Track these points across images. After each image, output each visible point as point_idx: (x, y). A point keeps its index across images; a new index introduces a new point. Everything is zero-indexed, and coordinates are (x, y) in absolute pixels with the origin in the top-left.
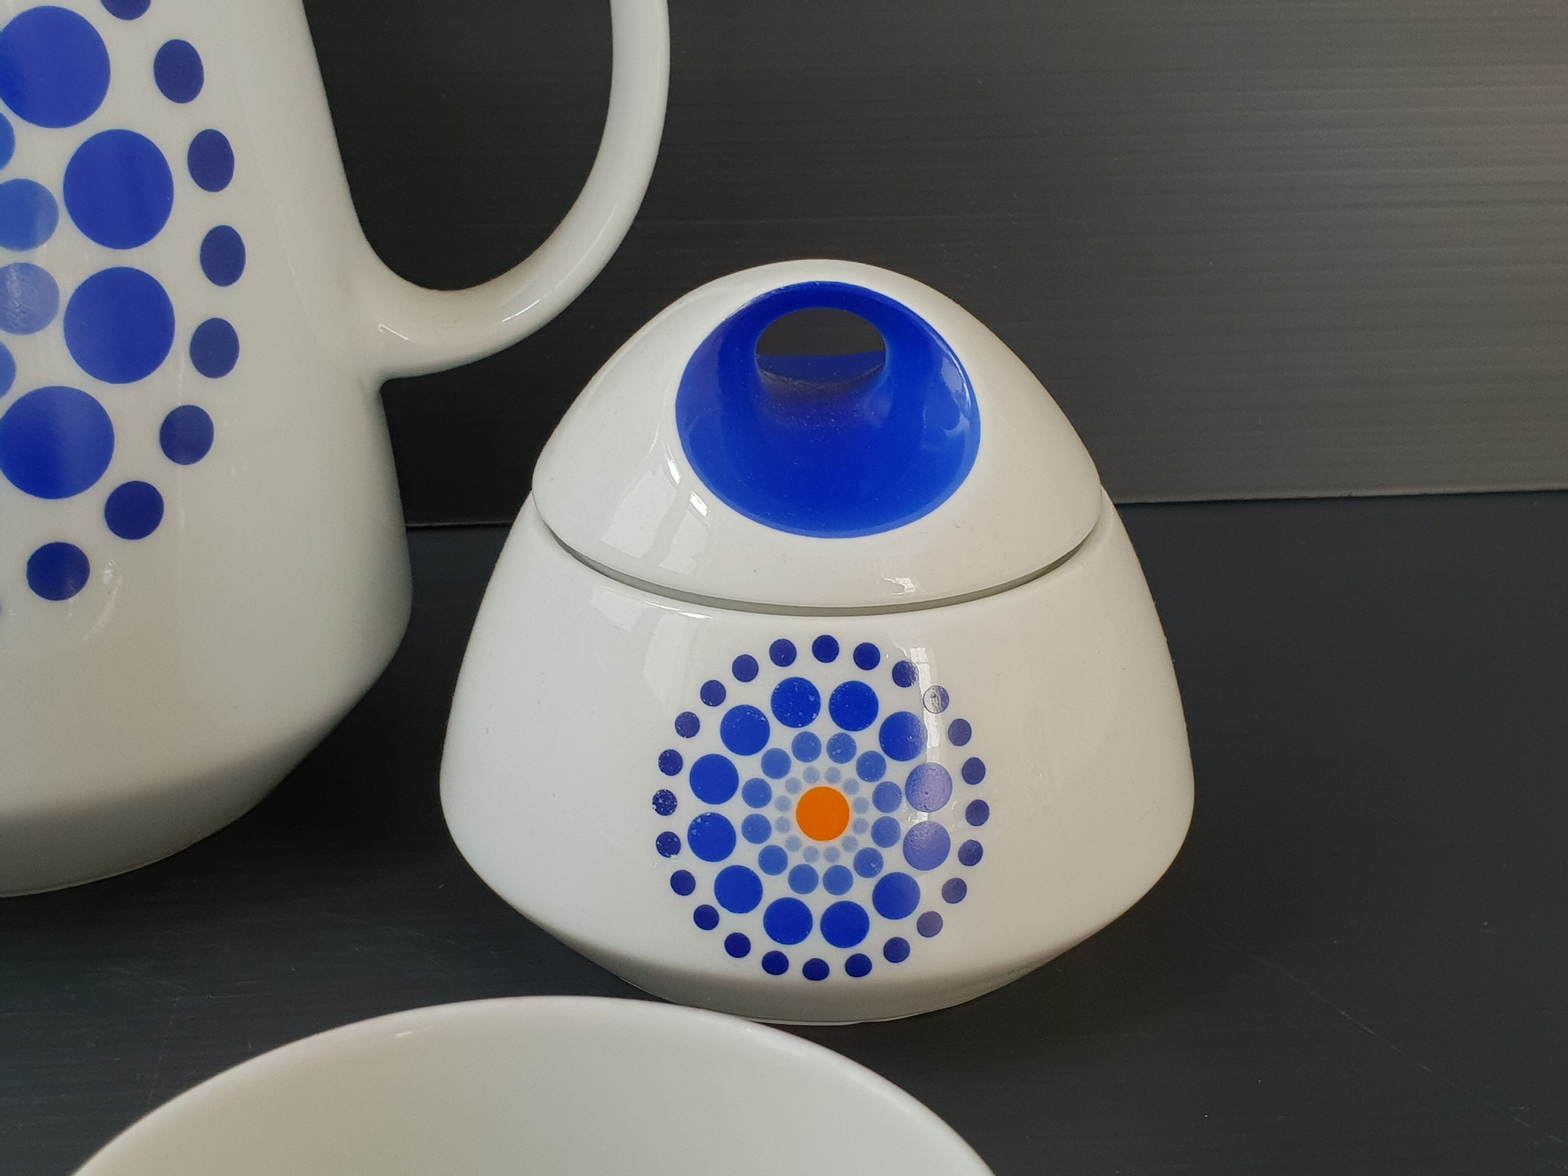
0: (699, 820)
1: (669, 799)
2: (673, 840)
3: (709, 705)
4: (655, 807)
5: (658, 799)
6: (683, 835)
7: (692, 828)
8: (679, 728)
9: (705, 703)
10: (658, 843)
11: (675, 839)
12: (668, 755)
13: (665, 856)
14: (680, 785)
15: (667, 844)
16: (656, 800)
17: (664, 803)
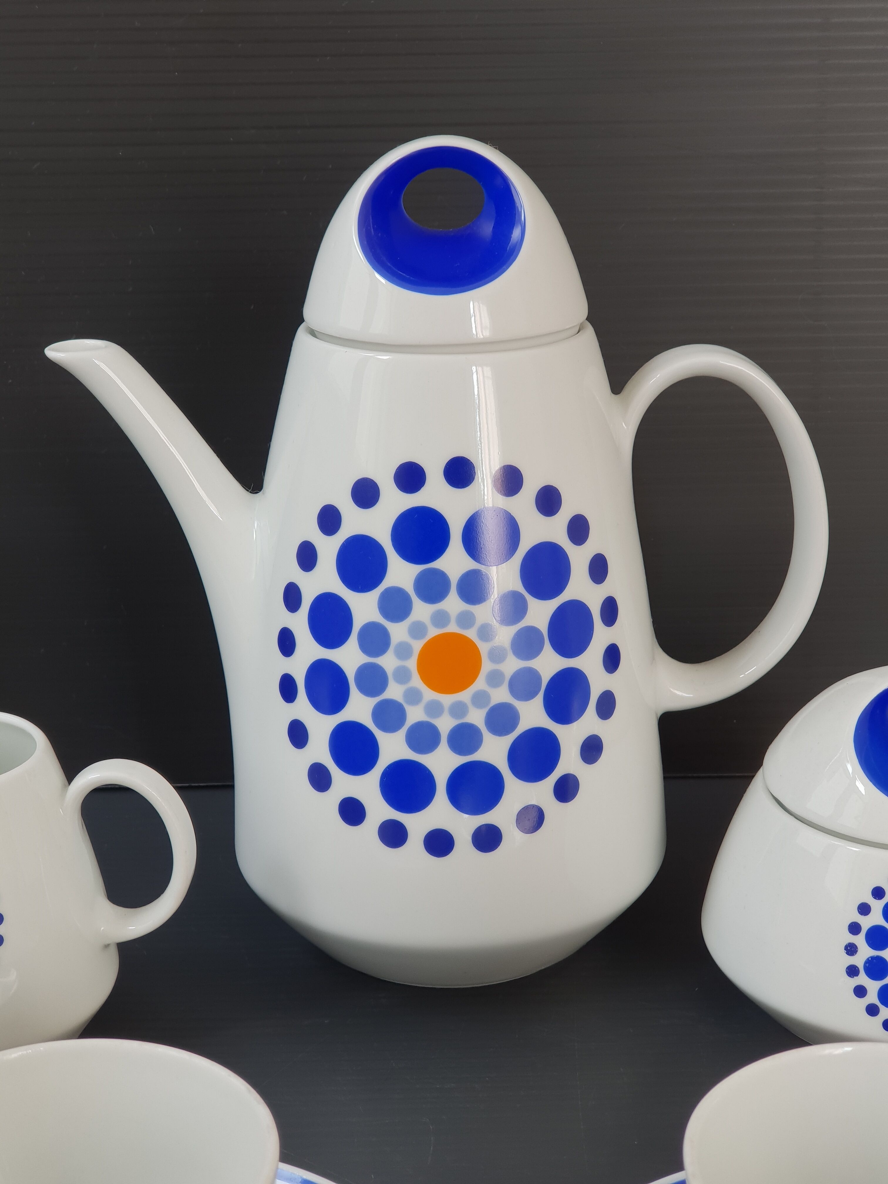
0: (870, 959)
1: (854, 947)
2: (856, 969)
3: (876, 899)
4: (846, 951)
5: (847, 947)
6: (861, 965)
7: (866, 963)
8: (860, 911)
9: (874, 898)
10: (847, 970)
11: (857, 968)
12: (853, 924)
13: (851, 977)
14: (860, 940)
15: (852, 971)
16: (846, 948)
17: (851, 950)
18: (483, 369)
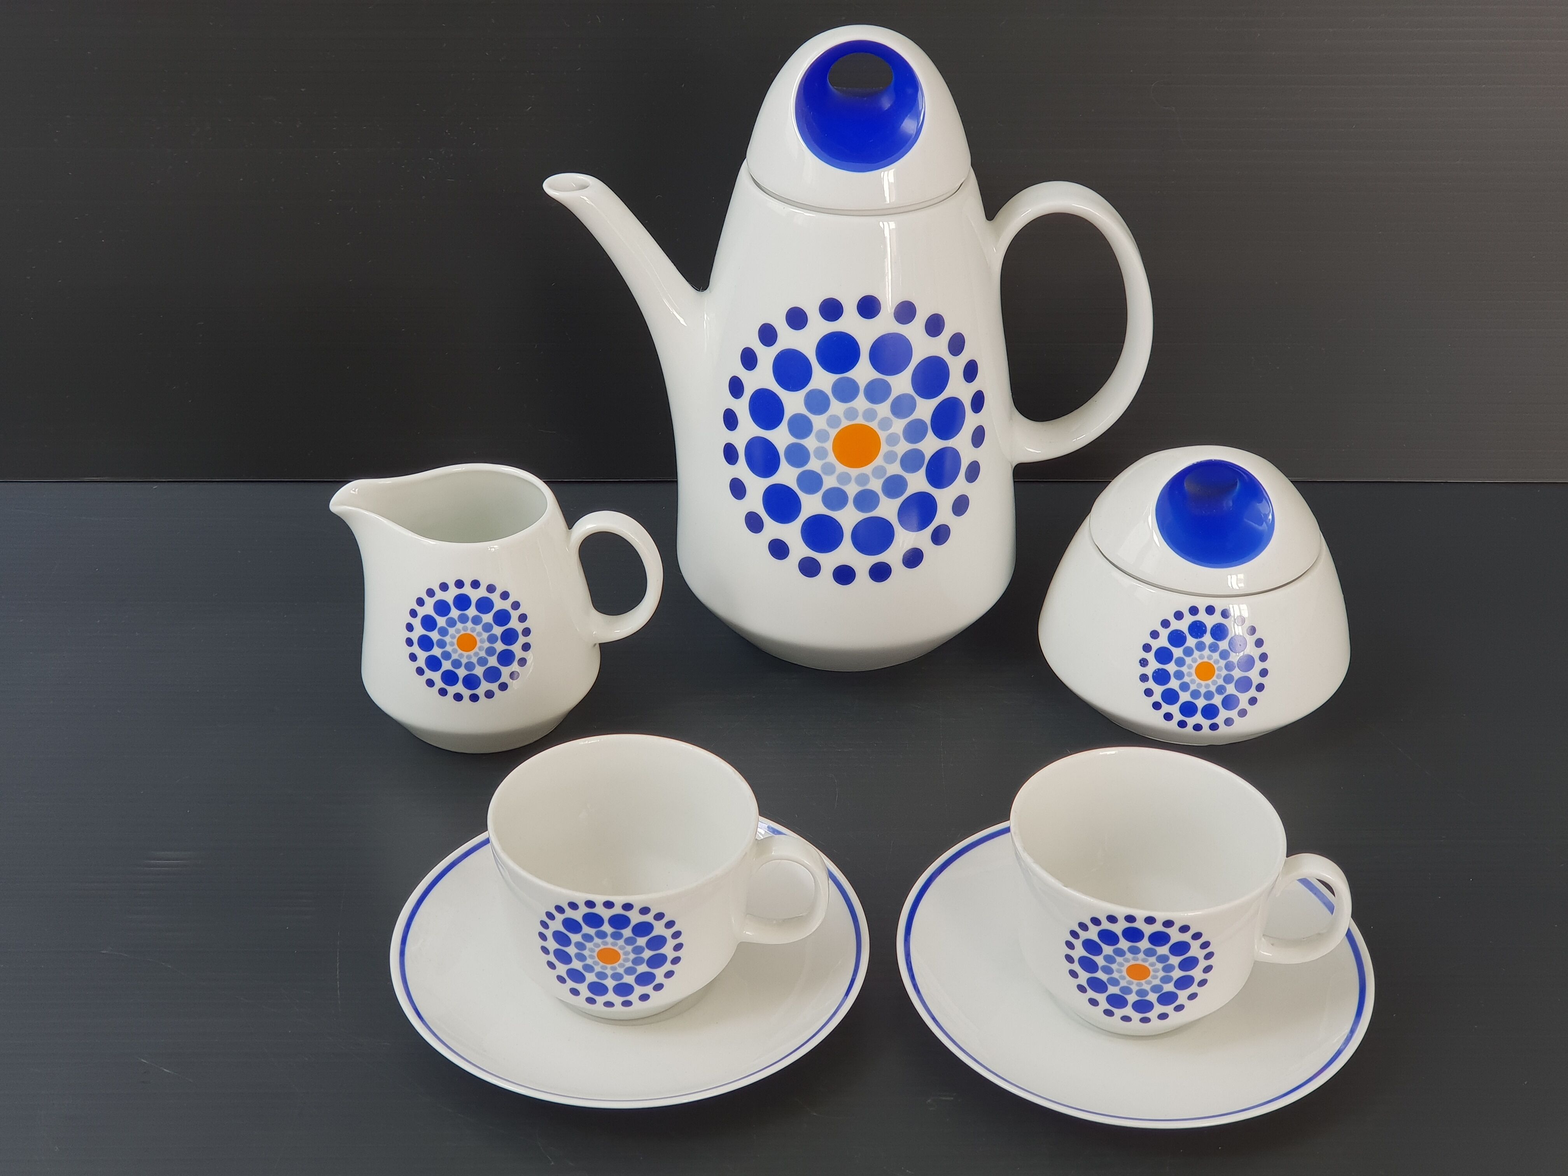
0: (1157, 670)
1: (1146, 661)
2: (1146, 677)
3: (1164, 628)
4: (1140, 664)
6: (1150, 675)
7: (1154, 673)
8: (1152, 636)
9: (1162, 627)
10: (1140, 677)
12: (1147, 645)
13: (1143, 682)
14: (1150, 657)
15: (1144, 678)
16: (1140, 662)
17: (1144, 663)
18: (888, 224)
